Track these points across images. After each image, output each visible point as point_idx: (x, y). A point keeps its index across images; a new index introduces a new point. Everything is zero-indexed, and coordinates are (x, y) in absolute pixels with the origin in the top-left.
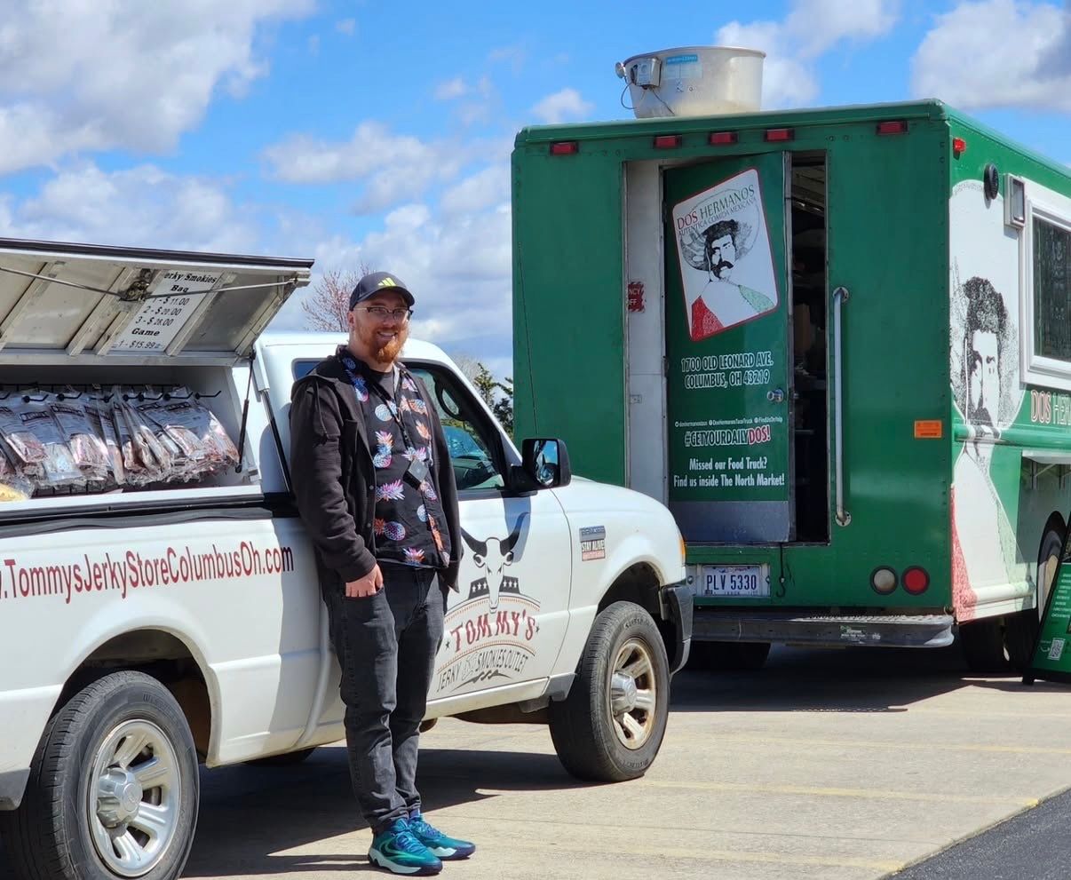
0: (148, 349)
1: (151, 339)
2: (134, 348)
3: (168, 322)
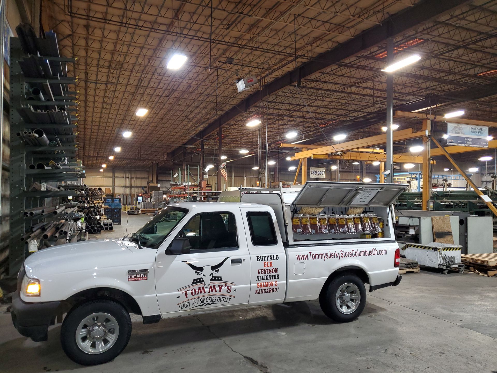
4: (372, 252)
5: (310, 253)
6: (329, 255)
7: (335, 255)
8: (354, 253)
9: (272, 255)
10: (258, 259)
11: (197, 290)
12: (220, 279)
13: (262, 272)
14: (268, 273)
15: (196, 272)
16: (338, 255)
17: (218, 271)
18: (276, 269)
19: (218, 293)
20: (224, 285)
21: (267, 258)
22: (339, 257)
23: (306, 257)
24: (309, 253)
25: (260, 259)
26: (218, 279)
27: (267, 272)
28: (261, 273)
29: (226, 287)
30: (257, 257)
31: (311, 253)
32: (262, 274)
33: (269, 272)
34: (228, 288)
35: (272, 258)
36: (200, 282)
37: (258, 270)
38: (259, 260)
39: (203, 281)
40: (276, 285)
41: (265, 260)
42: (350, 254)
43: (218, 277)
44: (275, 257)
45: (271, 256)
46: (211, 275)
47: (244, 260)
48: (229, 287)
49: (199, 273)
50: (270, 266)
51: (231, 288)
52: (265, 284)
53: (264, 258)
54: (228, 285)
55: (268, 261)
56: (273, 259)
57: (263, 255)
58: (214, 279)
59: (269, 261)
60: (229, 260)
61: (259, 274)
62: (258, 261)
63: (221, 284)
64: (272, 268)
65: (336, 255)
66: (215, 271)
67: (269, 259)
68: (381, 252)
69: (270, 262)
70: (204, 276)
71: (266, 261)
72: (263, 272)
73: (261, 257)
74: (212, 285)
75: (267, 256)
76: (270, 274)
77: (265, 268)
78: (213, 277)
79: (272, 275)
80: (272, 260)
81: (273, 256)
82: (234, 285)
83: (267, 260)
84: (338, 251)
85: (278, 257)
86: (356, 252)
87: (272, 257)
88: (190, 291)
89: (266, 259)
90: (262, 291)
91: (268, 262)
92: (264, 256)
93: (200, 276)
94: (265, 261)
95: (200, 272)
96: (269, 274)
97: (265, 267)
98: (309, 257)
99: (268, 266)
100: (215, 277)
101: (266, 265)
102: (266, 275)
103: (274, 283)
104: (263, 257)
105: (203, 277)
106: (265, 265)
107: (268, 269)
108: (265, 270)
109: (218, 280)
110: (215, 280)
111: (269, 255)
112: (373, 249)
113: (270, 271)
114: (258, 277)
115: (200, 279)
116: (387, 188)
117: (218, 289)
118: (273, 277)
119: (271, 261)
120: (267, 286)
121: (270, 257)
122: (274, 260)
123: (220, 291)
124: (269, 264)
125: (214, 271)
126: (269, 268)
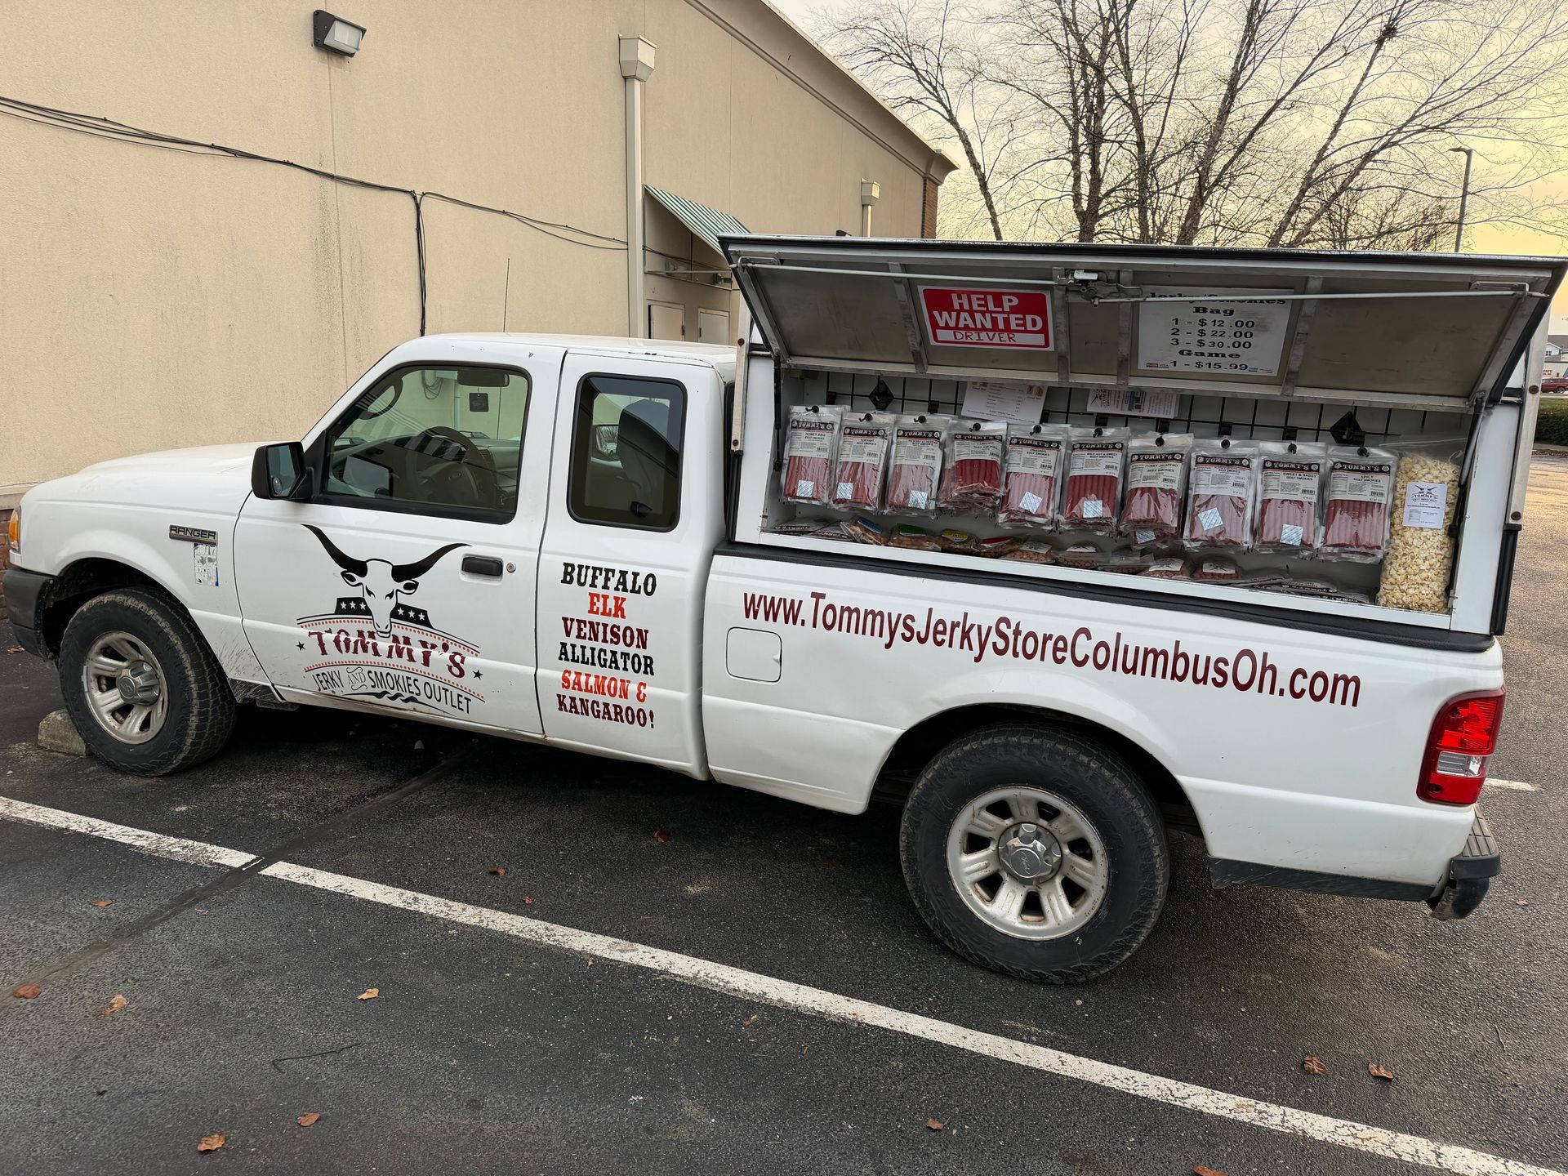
4: (1229, 670)
5: (818, 596)
6: (919, 626)
7: (958, 632)
8: (1084, 647)
9: (630, 569)
10: (569, 573)
11: (353, 639)
12: (422, 617)
13: (580, 630)
14: (604, 640)
15: (343, 574)
16: (974, 635)
17: (415, 586)
18: (640, 631)
19: (418, 665)
20: (439, 643)
21: (607, 579)
22: (982, 647)
23: (792, 614)
24: (814, 595)
25: (575, 575)
26: (417, 616)
27: (601, 636)
28: (574, 632)
29: (447, 655)
30: (566, 565)
31: (823, 596)
32: (579, 636)
33: (609, 637)
34: (452, 659)
35: (624, 583)
36: (358, 611)
37: (565, 620)
38: (572, 578)
39: (368, 612)
40: (641, 698)
41: (593, 585)
42: (1060, 649)
43: (417, 611)
44: (640, 581)
45: (623, 573)
46: (391, 595)
47: (511, 569)
48: (458, 659)
49: (353, 579)
50: (616, 615)
51: (462, 662)
52: (592, 680)
53: (594, 577)
54: (452, 648)
55: (605, 592)
56: (629, 586)
57: (592, 564)
58: (402, 613)
59: (611, 593)
60: (455, 558)
61: (568, 634)
62: (564, 581)
63: (430, 640)
64: (618, 621)
65: (966, 635)
66: (406, 587)
67: (613, 583)
68: (1301, 683)
69: (616, 599)
70: (370, 593)
71: (599, 590)
72: (586, 630)
73: (581, 567)
74: (400, 632)
75: (607, 571)
76: (614, 647)
77: (595, 618)
78: (398, 606)
79: (625, 655)
80: (625, 590)
81: (636, 575)
82: (475, 652)
83: (605, 587)
84: (985, 618)
85: (654, 585)
86: (1103, 644)
87: (629, 578)
88: (333, 636)
89: (600, 581)
90: (585, 708)
91: (606, 597)
92: (595, 569)
93: (357, 592)
94: (593, 590)
95: (358, 579)
96: (609, 647)
97: (591, 611)
98: (806, 613)
99: (604, 613)
100: (407, 608)
101: (600, 605)
102: (599, 645)
103: (633, 688)
104: (590, 572)
105: (367, 597)
106: (593, 604)
107: (605, 626)
108: (591, 623)
109: (416, 620)
110: (406, 617)
111: (618, 567)
112: (1246, 653)
113: (614, 634)
114: (564, 645)
115: (359, 600)
116: (1331, 284)
117: (418, 651)
118: (629, 663)
119: (620, 594)
120: (600, 689)
121: (617, 575)
122: (633, 591)
123: (426, 663)
124: (611, 604)
125: (400, 586)
126: (611, 621)
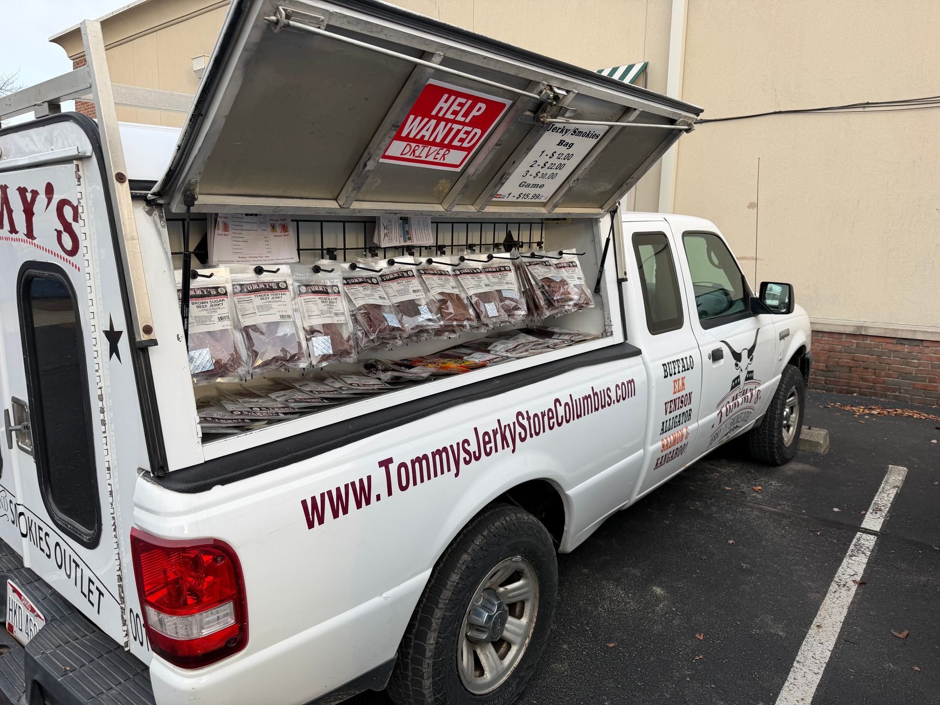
0: (533, 200)
1: (537, 191)
2: (520, 200)
3: (553, 176)
